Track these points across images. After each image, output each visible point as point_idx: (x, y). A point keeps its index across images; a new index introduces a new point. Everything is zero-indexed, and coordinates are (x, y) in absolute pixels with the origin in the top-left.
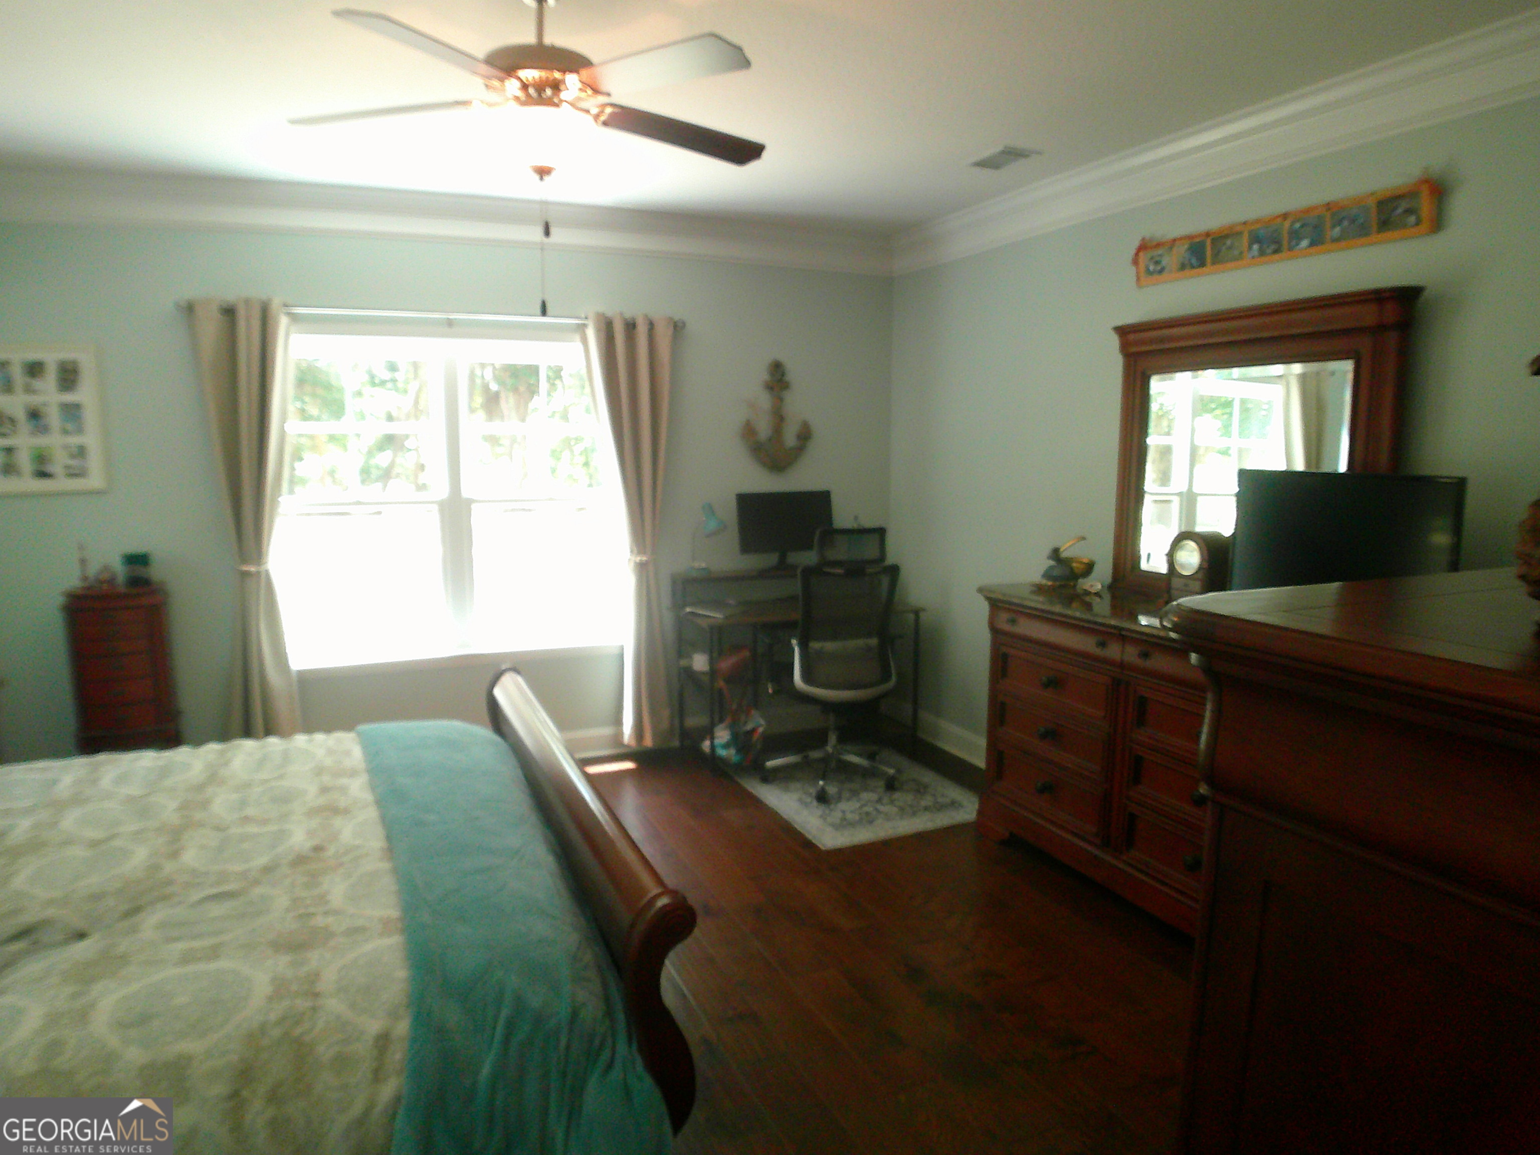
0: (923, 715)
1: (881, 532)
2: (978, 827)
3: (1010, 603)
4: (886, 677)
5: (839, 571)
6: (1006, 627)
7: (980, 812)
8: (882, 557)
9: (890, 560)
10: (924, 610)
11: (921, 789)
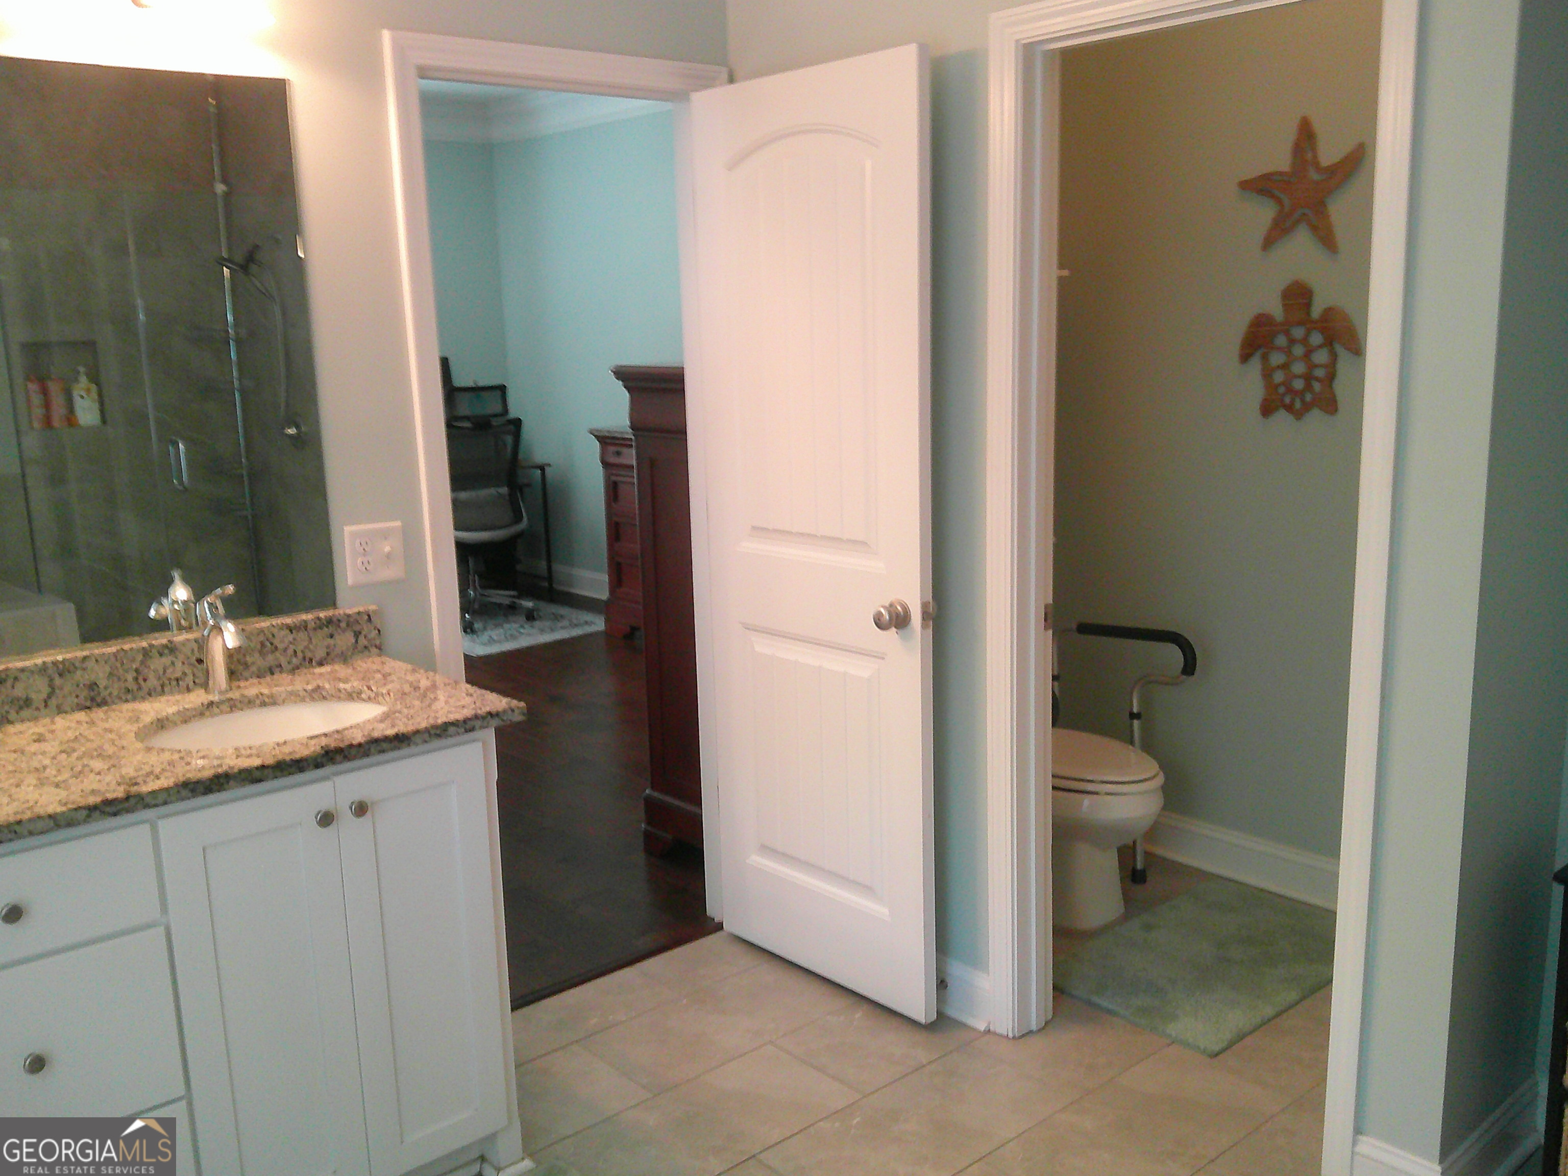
0: (556, 567)
1: (502, 389)
2: (608, 634)
3: (613, 438)
4: (518, 518)
5: (467, 424)
6: (612, 460)
7: (606, 622)
8: (506, 411)
9: (513, 413)
10: (549, 465)
11: (557, 618)
